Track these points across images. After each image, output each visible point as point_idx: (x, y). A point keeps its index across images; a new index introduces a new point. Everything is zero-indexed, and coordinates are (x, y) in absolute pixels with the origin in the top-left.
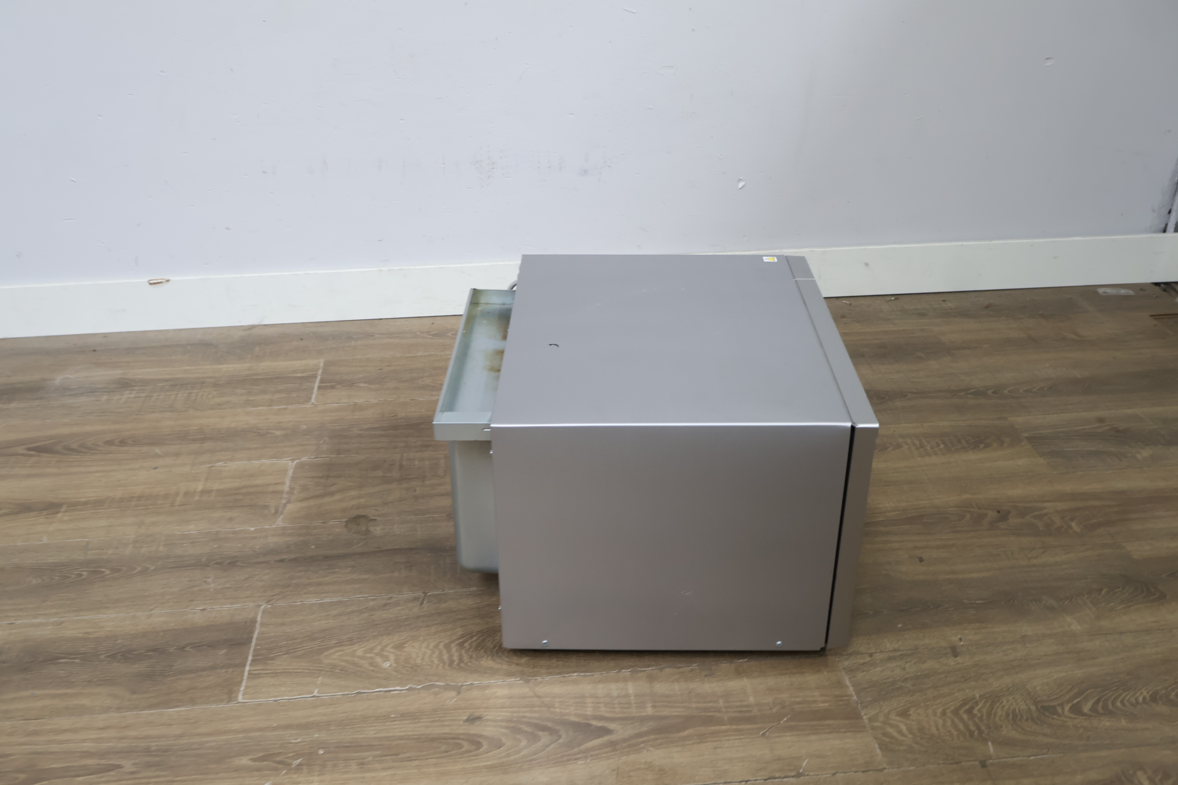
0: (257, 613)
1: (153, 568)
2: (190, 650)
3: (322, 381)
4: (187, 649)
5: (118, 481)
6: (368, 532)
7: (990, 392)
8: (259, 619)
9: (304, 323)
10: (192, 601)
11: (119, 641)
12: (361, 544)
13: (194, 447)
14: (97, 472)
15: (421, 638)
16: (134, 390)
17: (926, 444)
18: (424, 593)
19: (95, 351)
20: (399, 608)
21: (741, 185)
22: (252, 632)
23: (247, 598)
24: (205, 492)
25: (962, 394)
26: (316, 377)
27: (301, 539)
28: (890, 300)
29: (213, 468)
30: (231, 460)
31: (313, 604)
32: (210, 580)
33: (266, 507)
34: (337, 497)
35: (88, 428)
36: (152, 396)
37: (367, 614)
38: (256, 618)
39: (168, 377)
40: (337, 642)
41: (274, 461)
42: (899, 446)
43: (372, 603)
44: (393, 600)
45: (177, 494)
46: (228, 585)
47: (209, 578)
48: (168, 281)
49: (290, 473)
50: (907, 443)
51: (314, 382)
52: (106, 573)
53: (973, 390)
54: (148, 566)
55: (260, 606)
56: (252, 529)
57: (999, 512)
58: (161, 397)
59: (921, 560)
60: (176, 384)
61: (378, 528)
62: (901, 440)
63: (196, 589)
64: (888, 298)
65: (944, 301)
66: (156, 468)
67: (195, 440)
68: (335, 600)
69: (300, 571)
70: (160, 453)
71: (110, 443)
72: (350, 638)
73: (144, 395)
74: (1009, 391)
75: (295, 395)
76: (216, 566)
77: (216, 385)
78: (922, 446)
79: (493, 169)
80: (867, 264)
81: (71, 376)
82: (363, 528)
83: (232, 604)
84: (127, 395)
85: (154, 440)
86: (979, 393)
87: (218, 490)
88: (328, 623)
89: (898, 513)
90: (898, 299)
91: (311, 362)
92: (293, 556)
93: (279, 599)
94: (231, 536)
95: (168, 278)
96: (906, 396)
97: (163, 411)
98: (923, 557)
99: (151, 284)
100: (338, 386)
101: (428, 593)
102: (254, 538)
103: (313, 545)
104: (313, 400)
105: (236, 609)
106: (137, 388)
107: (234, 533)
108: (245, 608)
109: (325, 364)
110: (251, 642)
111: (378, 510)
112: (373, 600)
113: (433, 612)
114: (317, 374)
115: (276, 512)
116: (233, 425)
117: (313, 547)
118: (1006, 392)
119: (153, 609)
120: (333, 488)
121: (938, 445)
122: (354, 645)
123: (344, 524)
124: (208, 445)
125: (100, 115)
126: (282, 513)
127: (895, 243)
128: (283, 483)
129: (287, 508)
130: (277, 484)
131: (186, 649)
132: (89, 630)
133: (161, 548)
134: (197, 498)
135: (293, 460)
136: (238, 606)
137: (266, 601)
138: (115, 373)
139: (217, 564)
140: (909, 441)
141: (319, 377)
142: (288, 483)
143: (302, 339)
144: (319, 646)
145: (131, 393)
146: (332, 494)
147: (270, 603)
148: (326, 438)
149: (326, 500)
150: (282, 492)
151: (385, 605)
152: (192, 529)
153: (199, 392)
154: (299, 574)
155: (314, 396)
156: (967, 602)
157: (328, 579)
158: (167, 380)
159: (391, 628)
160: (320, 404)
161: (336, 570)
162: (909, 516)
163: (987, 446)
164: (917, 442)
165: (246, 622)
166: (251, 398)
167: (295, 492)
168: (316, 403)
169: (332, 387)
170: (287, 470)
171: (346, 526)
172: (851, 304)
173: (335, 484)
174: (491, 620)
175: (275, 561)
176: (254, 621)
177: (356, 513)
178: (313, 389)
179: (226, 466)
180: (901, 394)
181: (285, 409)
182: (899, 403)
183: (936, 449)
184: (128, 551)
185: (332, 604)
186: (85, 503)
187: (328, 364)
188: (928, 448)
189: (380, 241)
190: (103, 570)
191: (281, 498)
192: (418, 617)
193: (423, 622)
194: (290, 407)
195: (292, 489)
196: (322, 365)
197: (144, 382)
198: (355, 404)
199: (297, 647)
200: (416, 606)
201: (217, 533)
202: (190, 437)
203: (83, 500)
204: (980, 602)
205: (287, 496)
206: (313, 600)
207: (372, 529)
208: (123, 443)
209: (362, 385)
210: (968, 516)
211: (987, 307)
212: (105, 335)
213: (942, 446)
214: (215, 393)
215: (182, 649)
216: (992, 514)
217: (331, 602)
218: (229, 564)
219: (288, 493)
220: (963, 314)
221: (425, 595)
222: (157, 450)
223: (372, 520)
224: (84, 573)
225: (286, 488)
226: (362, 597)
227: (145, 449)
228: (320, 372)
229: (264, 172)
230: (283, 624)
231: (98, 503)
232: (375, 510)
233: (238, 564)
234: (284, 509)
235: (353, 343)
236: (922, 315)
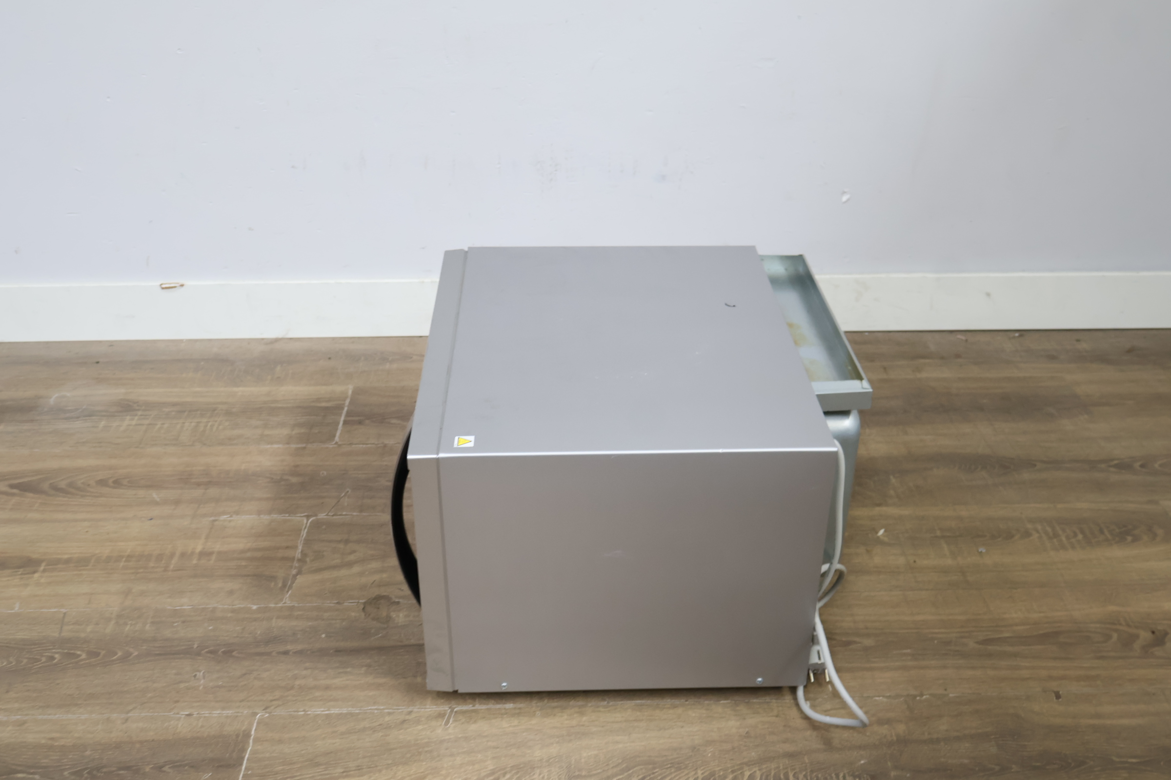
0: (251, 725)
1: (136, 653)
2: (169, 770)
3: (348, 414)
4: (166, 769)
5: (108, 534)
6: (389, 619)
7: (1137, 465)
8: (253, 732)
9: (333, 339)
10: (177, 702)
11: (88, 753)
12: (380, 635)
13: (198, 493)
14: (84, 520)
15: (444, 772)
16: (136, 415)
17: (1060, 532)
18: (450, 708)
19: (98, 362)
20: (420, 727)
21: (845, 198)
22: (244, 750)
23: (241, 701)
24: (204, 554)
25: (1103, 466)
26: (343, 409)
27: (310, 624)
28: (1014, 337)
29: (216, 523)
30: (237, 513)
31: (319, 714)
32: (200, 675)
33: (273, 578)
34: (356, 569)
35: (81, 463)
36: (157, 424)
37: (381, 734)
38: (250, 731)
39: (176, 400)
40: (342, 770)
41: (287, 517)
42: (1027, 534)
43: (387, 719)
44: (413, 716)
45: (172, 555)
46: (221, 683)
47: (200, 671)
48: (182, 285)
49: (304, 533)
50: (1038, 532)
51: (340, 415)
52: (81, 658)
53: (1116, 462)
54: (131, 650)
55: (255, 714)
56: (255, 607)
57: (1153, 632)
58: (166, 426)
59: (1058, 696)
60: (184, 410)
61: (401, 615)
62: (1029, 526)
63: (182, 685)
64: (1012, 334)
65: (1078, 341)
66: (151, 519)
67: (199, 485)
68: (345, 711)
69: (306, 669)
70: (158, 500)
71: (102, 483)
72: (359, 766)
73: (147, 422)
74: (1161, 465)
75: (317, 431)
76: (209, 655)
77: (228, 413)
78: (1056, 535)
79: (556, 171)
80: (988, 295)
81: (68, 394)
82: (384, 614)
83: (223, 709)
84: (128, 421)
85: (153, 483)
86: (1124, 466)
87: (219, 553)
88: (334, 744)
89: (1028, 627)
90: (1021, 336)
91: (338, 389)
92: (299, 647)
93: (279, 706)
94: (229, 615)
95: (181, 282)
96: (1035, 465)
97: (166, 445)
98: (1061, 693)
99: (163, 288)
100: (367, 422)
101: (455, 708)
102: (255, 620)
103: (322, 634)
104: (337, 439)
105: (227, 717)
106: (140, 413)
107: (233, 611)
108: (237, 716)
109: (353, 392)
110: (241, 765)
111: (402, 590)
112: (389, 714)
113: (460, 736)
114: (344, 404)
115: (284, 586)
116: (243, 467)
117: (323, 636)
118: (1156, 466)
119: (131, 710)
120: (352, 557)
121: (1075, 535)
122: (362, 776)
123: (362, 606)
124: (213, 491)
125: (108, 97)
126: (290, 587)
127: (1023, 271)
128: (296, 547)
129: (297, 581)
130: (287, 547)
131: (164, 769)
132: (54, 735)
133: (148, 627)
134: (195, 562)
135: (308, 517)
136: (229, 712)
137: (263, 708)
138: (117, 393)
139: (211, 652)
140: (1039, 527)
141: (346, 409)
142: (300, 548)
143: (330, 358)
144: (321, 775)
145: (132, 419)
146: (350, 565)
147: (268, 710)
148: (348, 489)
149: (344, 572)
150: (293, 559)
151: (404, 721)
152: (185, 603)
153: (209, 422)
154: (304, 673)
155: (338, 434)
156: (1117, 760)
157: (338, 681)
158: (175, 404)
159: (408, 755)
160: (344, 444)
161: (349, 670)
162: (1041, 632)
163: (1136, 539)
164: (1049, 529)
165: (238, 736)
166: (267, 432)
167: (308, 560)
168: (340, 443)
169: (360, 423)
170: (301, 530)
171: (364, 609)
172: (966, 341)
173: (354, 552)
174: (529, 751)
175: (279, 653)
176: (247, 735)
177: (376, 592)
178: (338, 423)
179: (230, 521)
180: (1029, 464)
181: (305, 448)
182: (1026, 475)
183: (1073, 540)
184: (110, 629)
185: (340, 716)
186: (68, 561)
187: (357, 392)
188: (1064, 539)
189: (423, 248)
190: (79, 653)
191: (291, 567)
192: (442, 742)
193: (447, 749)
194: (310, 446)
195: (304, 554)
196: (350, 392)
197: (149, 406)
198: (385, 446)
199: (295, 774)
200: (441, 725)
201: (214, 610)
202: (193, 480)
203: (66, 556)
204: (1134, 760)
205: (297, 565)
206: (319, 710)
207: (393, 615)
208: (117, 483)
209: (394, 421)
210: (1115, 636)
211: (1130, 351)
212: (111, 344)
213: (1080, 537)
214: (227, 424)
215: (159, 768)
216: (1145, 636)
217: (341, 714)
218: (224, 652)
219: (299, 560)
220: (1102, 358)
221: (452, 711)
222: (155, 495)
223: (394, 602)
224: (57, 656)
225: (298, 555)
226: (376, 709)
227: (141, 493)
228: (347, 402)
229: (293, 167)
230: (280, 741)
231: (82, 562)
232: (400, 589)
233: (234, 653)
234: (293, 582)
235: (387, 366)
236: (1052, 357)
